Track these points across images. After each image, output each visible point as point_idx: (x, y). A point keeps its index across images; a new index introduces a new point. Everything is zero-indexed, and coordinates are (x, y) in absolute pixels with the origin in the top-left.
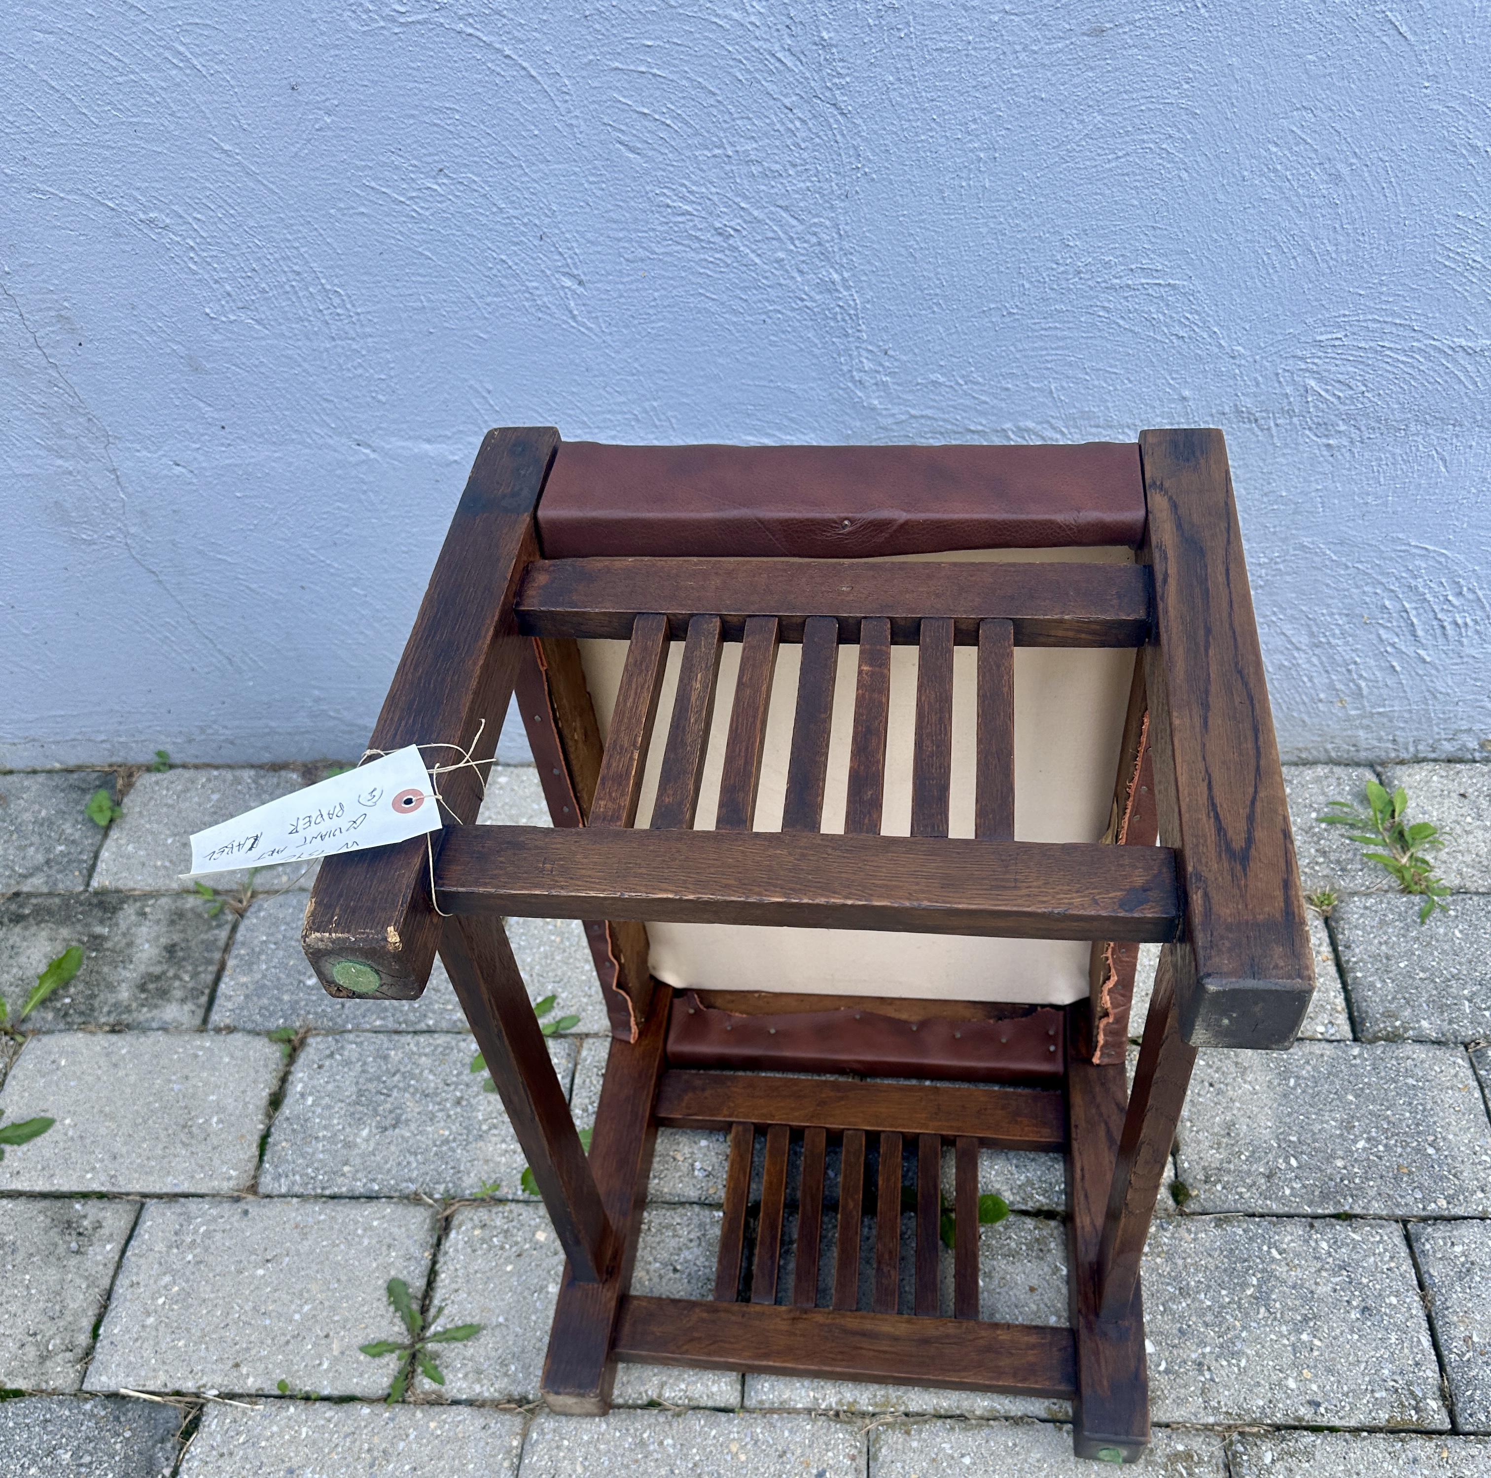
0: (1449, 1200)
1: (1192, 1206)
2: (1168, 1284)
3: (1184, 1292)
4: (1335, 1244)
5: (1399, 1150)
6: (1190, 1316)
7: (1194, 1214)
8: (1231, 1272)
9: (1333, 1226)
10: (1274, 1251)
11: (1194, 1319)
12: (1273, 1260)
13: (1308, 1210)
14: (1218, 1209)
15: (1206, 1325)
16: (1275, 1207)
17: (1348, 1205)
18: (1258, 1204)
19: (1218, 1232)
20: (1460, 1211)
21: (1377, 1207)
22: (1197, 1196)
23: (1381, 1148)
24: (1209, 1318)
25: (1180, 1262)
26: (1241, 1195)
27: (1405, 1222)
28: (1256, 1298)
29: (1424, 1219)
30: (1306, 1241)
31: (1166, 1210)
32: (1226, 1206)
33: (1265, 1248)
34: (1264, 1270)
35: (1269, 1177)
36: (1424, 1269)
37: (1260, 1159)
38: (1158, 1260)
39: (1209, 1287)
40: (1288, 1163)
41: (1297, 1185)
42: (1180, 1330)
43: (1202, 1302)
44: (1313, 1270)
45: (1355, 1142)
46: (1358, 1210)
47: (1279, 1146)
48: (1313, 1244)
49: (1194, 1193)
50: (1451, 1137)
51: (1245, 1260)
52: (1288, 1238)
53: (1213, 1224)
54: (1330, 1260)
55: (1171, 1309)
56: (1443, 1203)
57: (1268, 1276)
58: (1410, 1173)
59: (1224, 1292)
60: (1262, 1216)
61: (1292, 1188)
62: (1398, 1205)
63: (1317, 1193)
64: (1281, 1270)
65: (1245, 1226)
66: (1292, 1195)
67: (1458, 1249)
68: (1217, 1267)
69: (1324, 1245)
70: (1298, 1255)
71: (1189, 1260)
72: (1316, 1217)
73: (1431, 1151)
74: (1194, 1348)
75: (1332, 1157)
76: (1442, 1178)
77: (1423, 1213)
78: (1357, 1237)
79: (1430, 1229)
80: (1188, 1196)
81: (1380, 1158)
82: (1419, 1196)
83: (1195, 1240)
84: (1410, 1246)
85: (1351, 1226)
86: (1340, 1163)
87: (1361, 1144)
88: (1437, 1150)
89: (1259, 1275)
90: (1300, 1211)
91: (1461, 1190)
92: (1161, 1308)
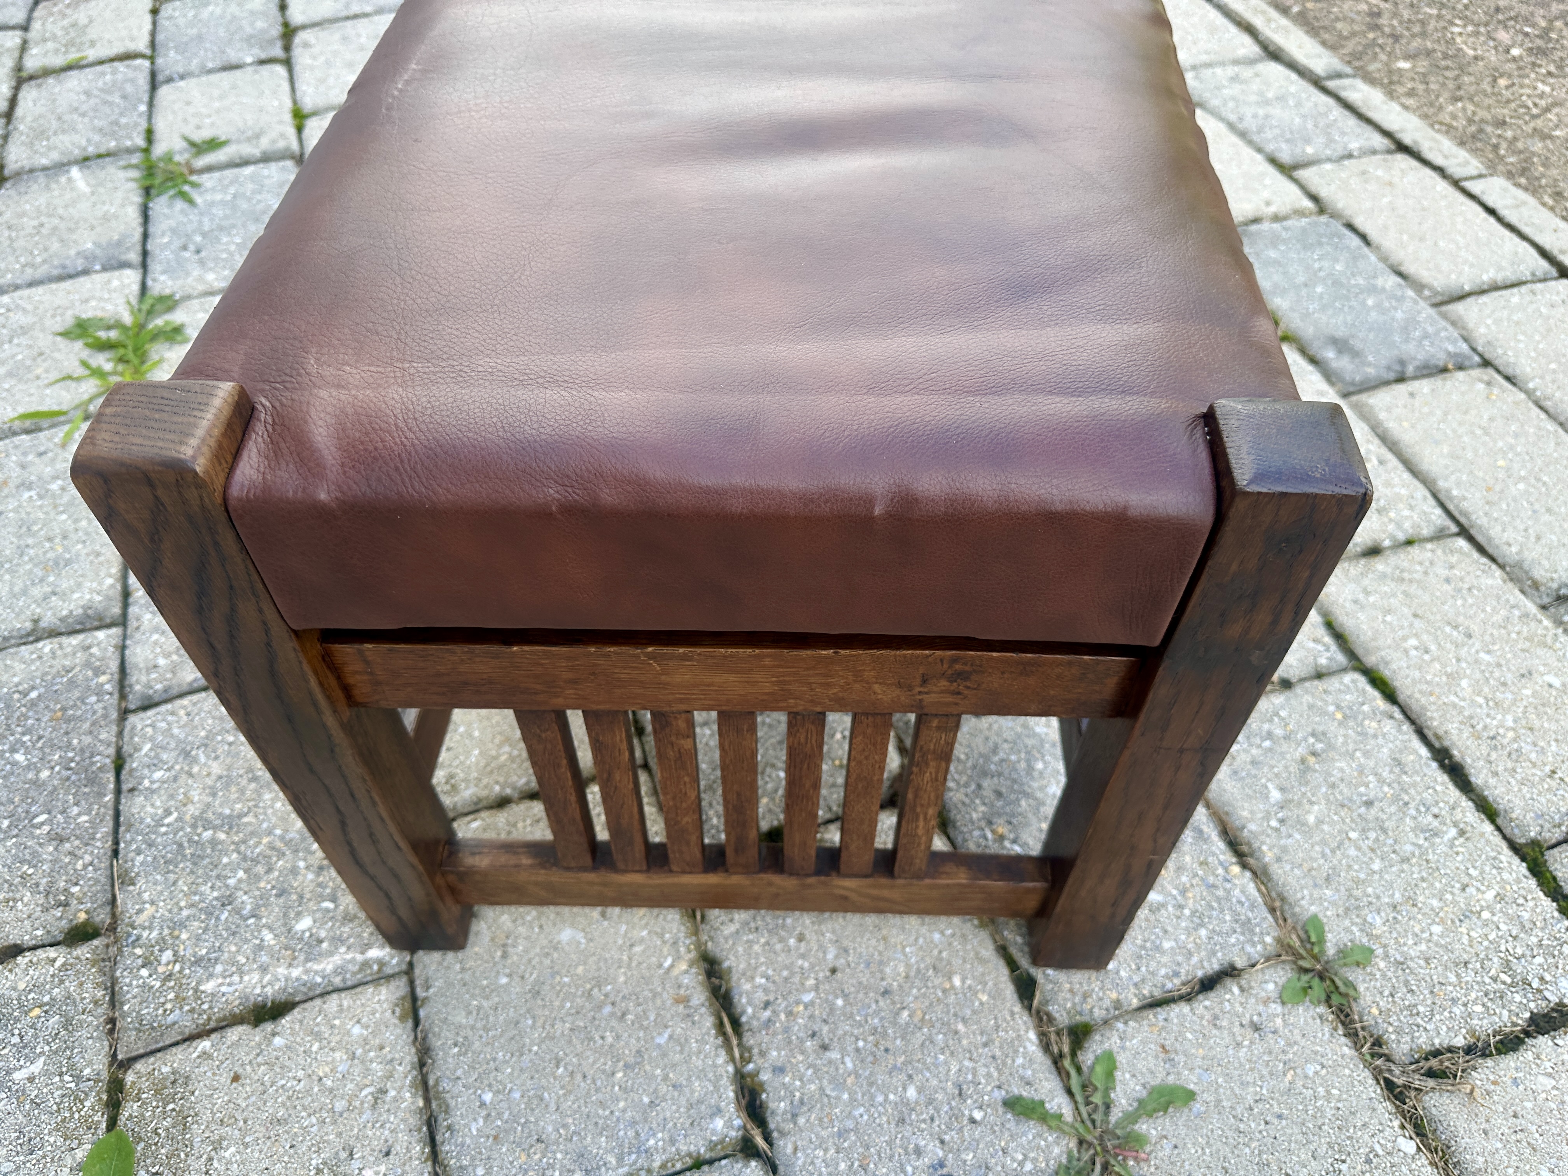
0: (98, 672)
1: (102, 917)
2: (218, 919)
3: (227, 901)
4: (154, 766)
5: (30, 722)
6: (259, 889)
7: (114, 915)
8: (196, 859)
9: (132, 770)
10: (166, 821)
11: (262, 884)
12: (179, 819)
13: (109, 798)
14: (108, 888)
15: (269, 871)
16: (106, 828)
17: (104, 759)
18: (101, 844)
19: (141, 883)
20: (114, 665)
21: (108, 734)
22: (87, 912)
23: (26, 738)
24: (260, 869)
25: (185, 913)
26: (85, 867)
27: (124, 714)
28: (231, 828)
29: (123, 696)
30: (153, 792)
31: (107, 946)
32: (103, 880)
33: (163, 829)
34: (194, 826)
35: (61, 840)
36: (185, 688)
37: (35, 854)
38: (184, 936)
39: (218, 877)
40: (42, 824)
41: (76, 810)
42: (278, 896)
43: (240, 881)
44: (190, 782)
45: (15, 764)
46: (112, 751)
47: (16, 836)
48: (155, 786)
49: (82, 916)
50: (16, 680)
51: (180, 845)
52: (149, 809)
53: (131, 888)
54: (177, 767)
55: (254, 909)
56: (103, 679)
57: (202, 821)
58: (64, 709)
59: (225, 860)
60: (116, 843)
61: (79, 814)
62: (105, 716)
63: (87, 790)
64: (192, 810)
65: (132, 855)
66: (88, 813)
67: (161, 662)
68: (192, 872)
69: (158, 775)
70: (172, 797)
71: (183, 904)
72: (118, 792)
73: (34, 695)
74: (300, 878)
75: (35, 783)
76: (71, 682)
77: (116, 696)
78: (147, 747)
79: (138, 687)
80: (86, 923)
81: (40, 738)
82: (93, 699)
83: (152, 903)
84: (157, 704)
85: (131, 756)
86: (45, 774)
87: (19, 757)
88: (33, 688)
89: (199, 830)
90: (111, 805)
91: (87, 664)
92: (252, 921)
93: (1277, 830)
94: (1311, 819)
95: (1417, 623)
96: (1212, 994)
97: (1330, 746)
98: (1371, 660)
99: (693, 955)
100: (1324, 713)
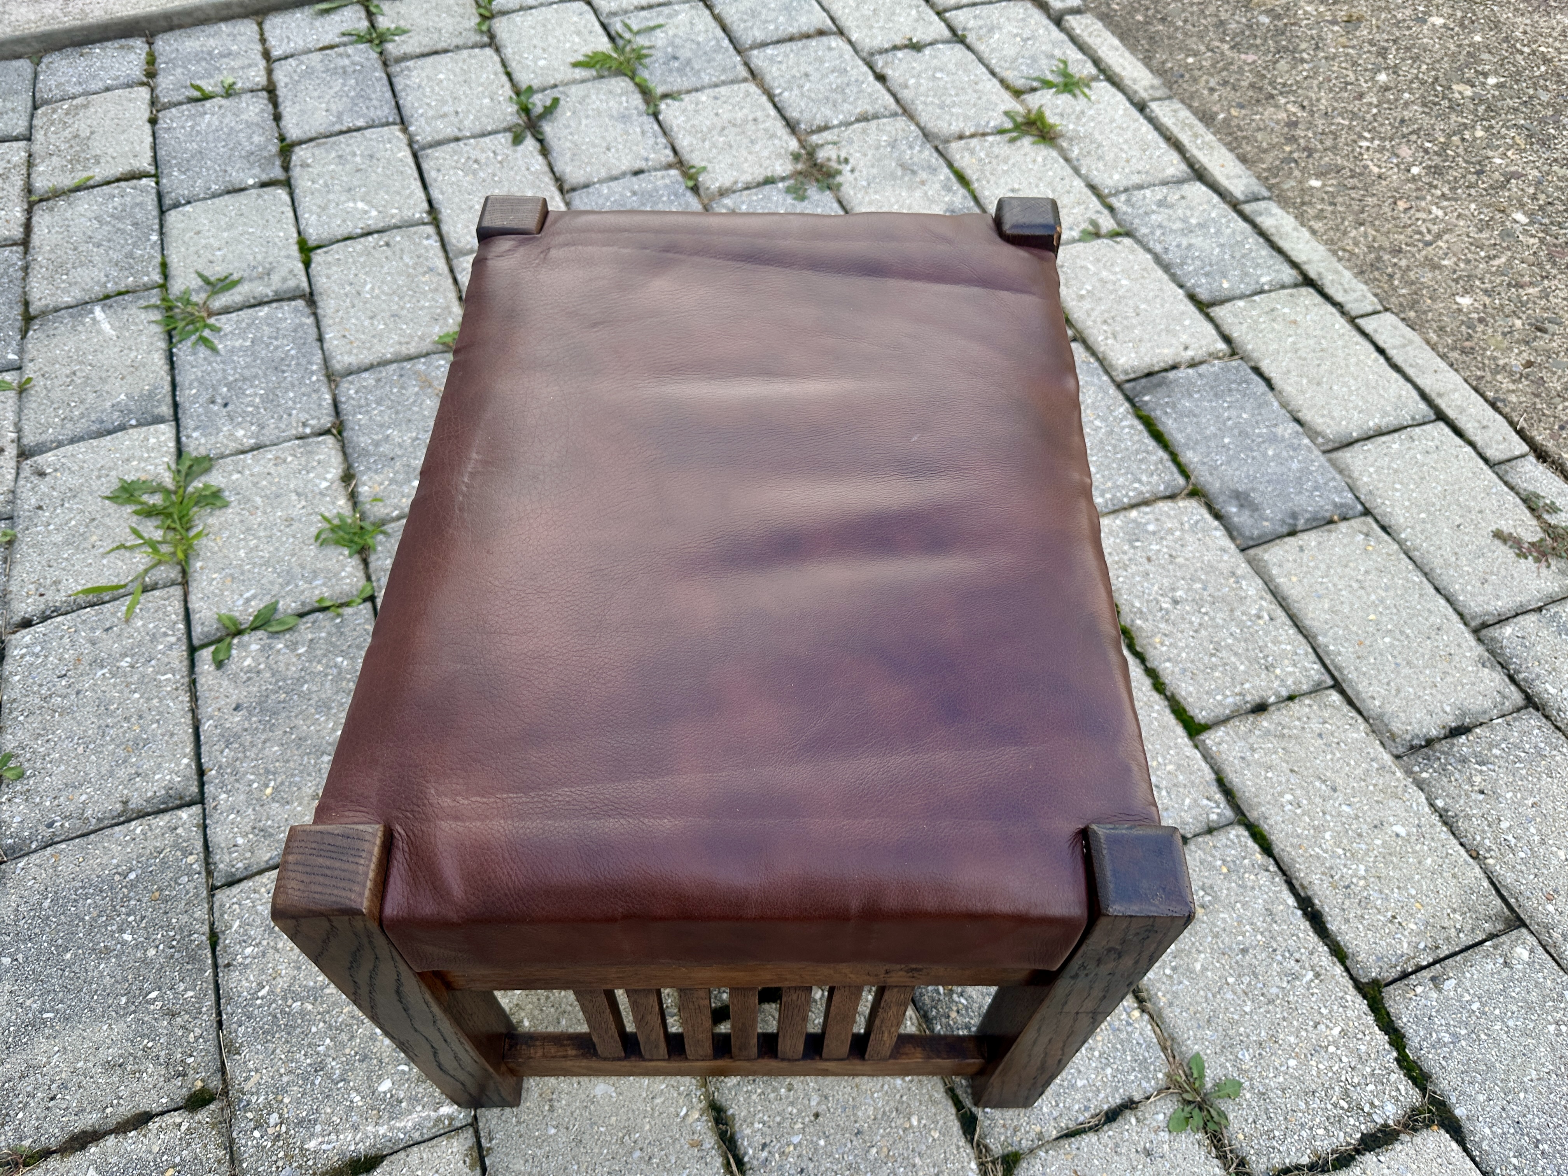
0: (186, 853)
1: (215, 1083)
2: (313, 1084)
3: (319, 1067)
4: (244, 942)
5: (133, 902)
6: (345, 1055)
7: (224, 1081)
8: (290, 1029)
9: (226, 946)
10: (260, 994)
11: (347, 1051)
12: (271, 992)
13: (209, 972)
14: (217, 1056)
15: (352, 1038)
16: (210, 1001)
17: (201, 937)
18: (208, 1018)
19: (245, 1051)
20: (199, 845)
21: (201, 913)
22: (202, 1080)
23: (131, 919)
24: (344, 1037)
25: (285, 1079)
26: (196, 1039)
27: (212, 889)
28: (316, 999)
29: (209, 873)
30: (246, 967)
31: (222, 1109)
32: (212, 1050)
33: (259, 1002)
34: (285, 999)
35: (173, 1015)
36: (263, 865)
37: (152, 1028)
38: (286, 1100)
39: (309, 1045)
40: (155, 1000)
41: (182, 987)
42: (361, 1061)
43: (328, 1047)
44: (277, 956)
45: (124, 943)
46: (206, 928)
47: (134, 1012)
48: (248, 961)
49: (199, 1084)
50: (115, 861)
51: (275, 1017)
52: (244, 983)
53: (237, 1057)
54: (265, 943)
55: (342, 1075)
56: (191, 859)
57: (289, 993)
58: (160, 889)
59: (314, 1029)
60: (219, 1014)
61: (186, 990)
62: (197, 895)
63: (189, 967)
64: (281, 983)
65: (235, 1026)
66: (194, 989)
67: (240, 841)
68: (287, 1042)
69: (248, 951)
70: (263, 971)
71: (282, 1071)
72: (215, 966)
73: (132, 876)
74: (378, 1044)
75: (144, 961)
76: (163, 862)
77: (204, 874)
78: (237, 923)
79: (221, 866)
80: (203, 1090)
81: (143, 918)
82: (185, 879)
83: (257, 1071)
84: (240, 881)
85: (223, 932)
86: (152, 952)
87: (127, 937)
88: (131, 870)
89: (290, 1002)
90: (211, 979)
91: (176, 846)
92: (341, 1084)
93: (1170, 977)
94: (1198, 967)
95: (1293, 779)
96: (1114, 1125)
97: (1216, 898)
98: (1253, 815)
99: (703, 1104)
100: (1213, 868)
